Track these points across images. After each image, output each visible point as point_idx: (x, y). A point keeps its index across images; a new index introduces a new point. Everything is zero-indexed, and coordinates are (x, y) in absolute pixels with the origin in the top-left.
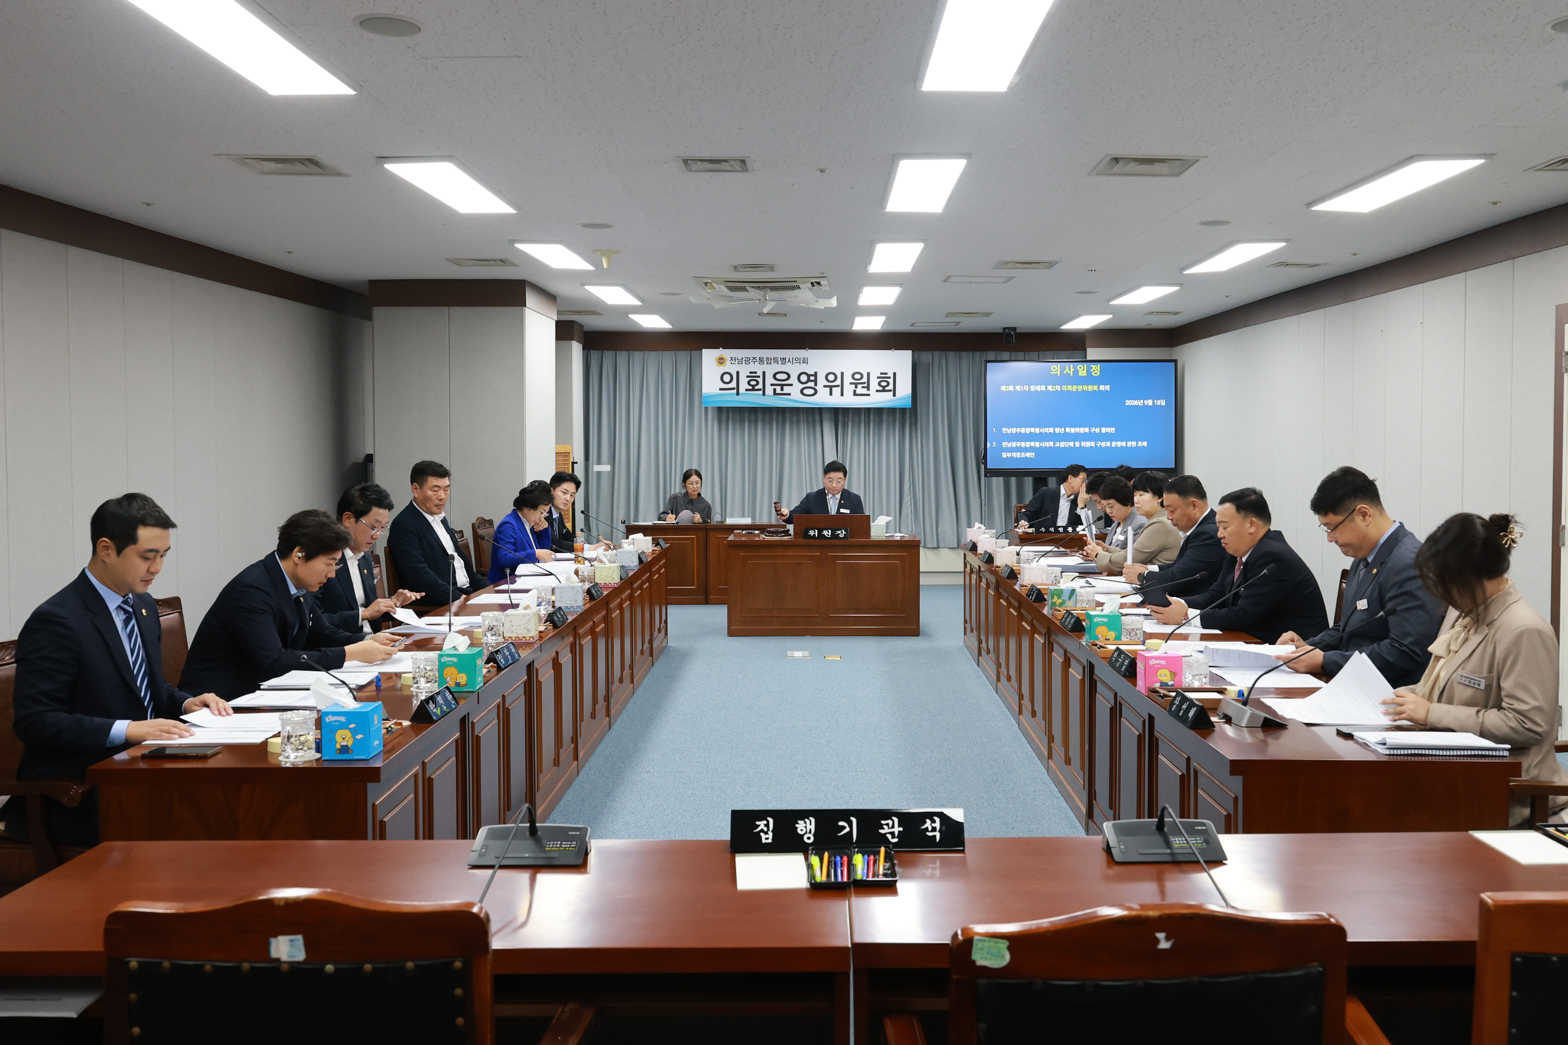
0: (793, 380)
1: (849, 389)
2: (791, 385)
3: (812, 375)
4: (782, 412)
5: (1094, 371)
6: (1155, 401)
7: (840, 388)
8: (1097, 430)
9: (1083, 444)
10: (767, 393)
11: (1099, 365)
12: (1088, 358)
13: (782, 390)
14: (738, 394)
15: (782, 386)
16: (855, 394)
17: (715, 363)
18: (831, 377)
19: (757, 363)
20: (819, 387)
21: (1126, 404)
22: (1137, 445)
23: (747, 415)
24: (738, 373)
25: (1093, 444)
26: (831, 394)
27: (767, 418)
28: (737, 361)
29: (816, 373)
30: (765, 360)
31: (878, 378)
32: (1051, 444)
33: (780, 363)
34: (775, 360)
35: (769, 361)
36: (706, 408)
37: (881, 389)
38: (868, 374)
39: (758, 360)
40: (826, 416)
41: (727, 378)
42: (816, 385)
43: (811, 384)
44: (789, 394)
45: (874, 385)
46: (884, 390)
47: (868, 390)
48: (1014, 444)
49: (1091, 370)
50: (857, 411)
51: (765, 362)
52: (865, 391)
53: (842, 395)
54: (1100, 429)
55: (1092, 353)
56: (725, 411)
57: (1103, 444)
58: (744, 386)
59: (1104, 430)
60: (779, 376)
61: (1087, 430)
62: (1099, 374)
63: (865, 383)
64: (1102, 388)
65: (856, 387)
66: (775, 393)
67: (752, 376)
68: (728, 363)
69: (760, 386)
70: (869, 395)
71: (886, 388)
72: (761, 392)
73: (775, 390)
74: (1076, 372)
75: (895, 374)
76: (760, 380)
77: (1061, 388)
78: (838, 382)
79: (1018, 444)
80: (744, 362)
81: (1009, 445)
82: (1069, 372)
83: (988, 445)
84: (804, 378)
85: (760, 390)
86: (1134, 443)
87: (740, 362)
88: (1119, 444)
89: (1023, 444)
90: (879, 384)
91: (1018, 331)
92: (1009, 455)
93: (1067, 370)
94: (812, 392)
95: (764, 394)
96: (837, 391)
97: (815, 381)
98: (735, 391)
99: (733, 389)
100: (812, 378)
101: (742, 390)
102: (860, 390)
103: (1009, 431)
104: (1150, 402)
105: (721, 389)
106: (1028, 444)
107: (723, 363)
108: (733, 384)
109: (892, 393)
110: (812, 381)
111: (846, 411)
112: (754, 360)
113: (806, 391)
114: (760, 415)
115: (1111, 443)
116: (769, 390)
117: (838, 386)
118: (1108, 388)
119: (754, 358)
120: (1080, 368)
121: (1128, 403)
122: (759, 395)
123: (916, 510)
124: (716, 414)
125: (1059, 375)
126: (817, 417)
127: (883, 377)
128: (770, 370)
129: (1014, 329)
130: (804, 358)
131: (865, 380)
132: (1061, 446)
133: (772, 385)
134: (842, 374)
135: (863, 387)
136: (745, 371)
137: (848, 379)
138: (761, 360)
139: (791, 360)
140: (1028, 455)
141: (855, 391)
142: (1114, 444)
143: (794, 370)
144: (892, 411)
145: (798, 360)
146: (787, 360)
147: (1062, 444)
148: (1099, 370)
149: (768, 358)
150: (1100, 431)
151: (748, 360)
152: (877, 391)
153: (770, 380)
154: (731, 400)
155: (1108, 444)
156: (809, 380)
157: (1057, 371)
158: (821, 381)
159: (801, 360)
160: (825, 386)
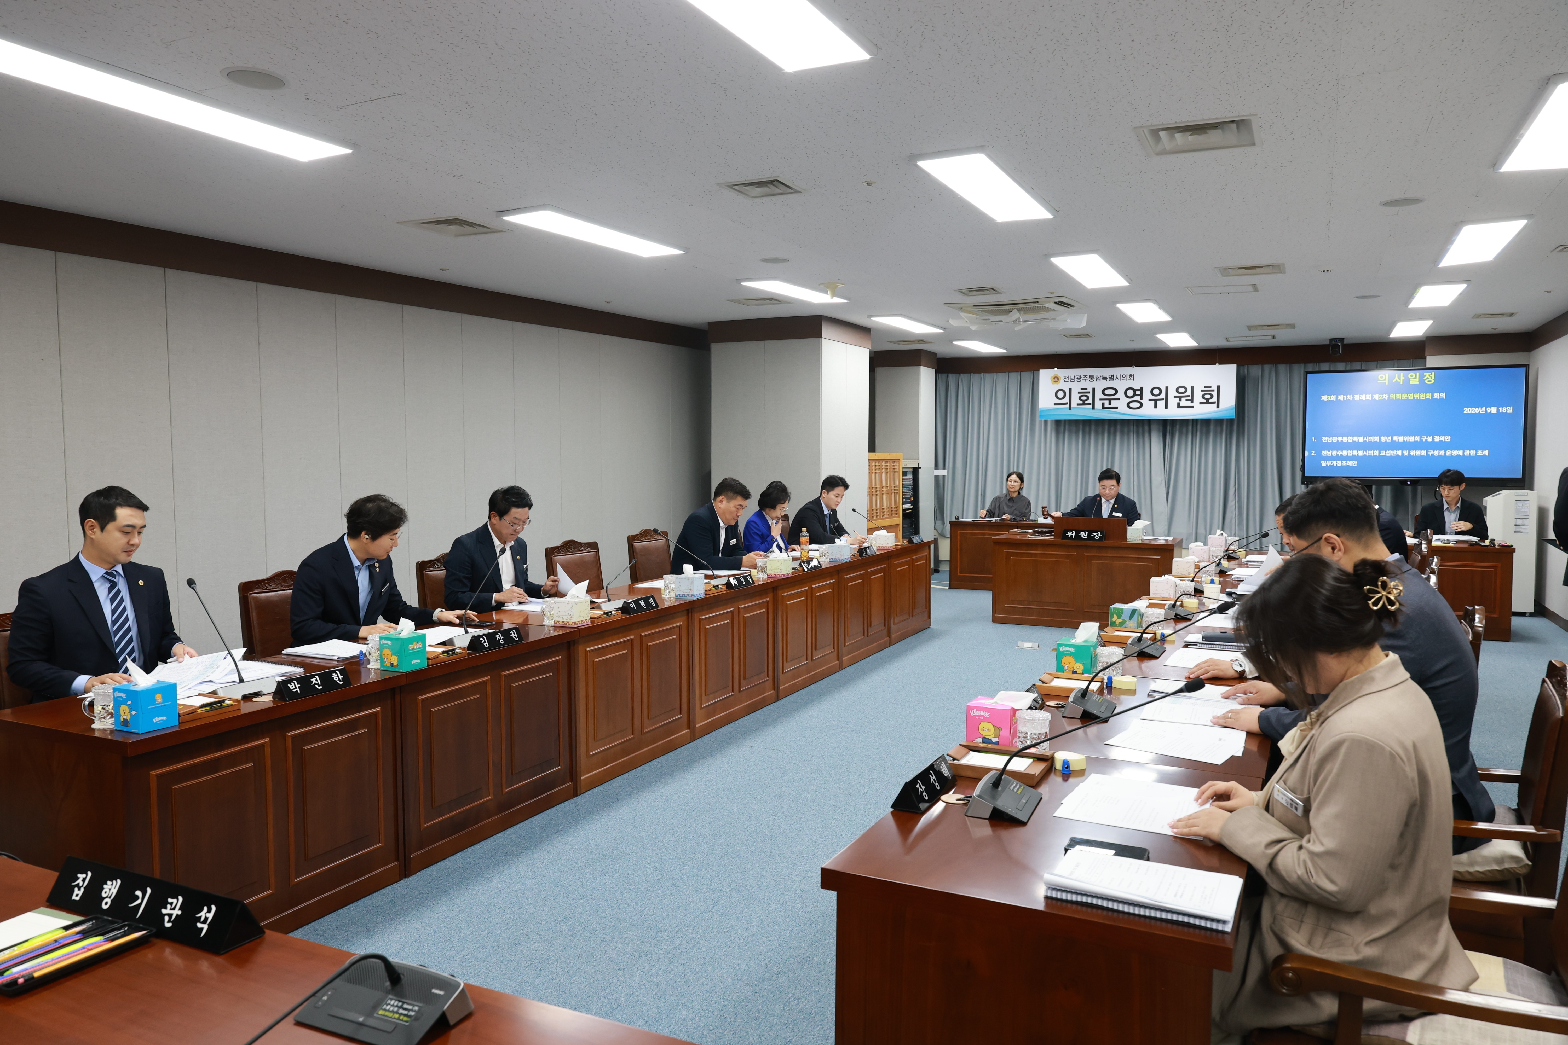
0: (1121, 395)
1: (1173, 402)
2: (1119, 399)
3: (1138, 390)
4: (1113, 423)
5: (1427, 378)
6: (1500, 408)
7: (1164, 401)
8: (1430, 439)
9: (1412, 453)
10: (1096, 407)
11: (1433, 373)
12: (1428, 366)
13: (1110, 403)
14: (1070, 408)
15: (1110, 401)
16: (1179, 406)
17: (1050, 381)
18: (1156, 392)
19: (1087, 381)
20: (1145, 401)
21: (1465, 412)
22: (1476, 454)
23: (1081, 426)
24: (1070, 390)
25: (1424, 453)
26: (1156, 407)
27: (1100, 429)
28: (1070, 379)
29: (1142, 388)
30: (1095, 377)
31: (1202, 391)
32: (1376, 453)
33: (1108, 379)
34: (1104, 377)
35: (1098, 378)
36: (1046, 421)
37: (1205, 401)
38: (1192, 388)
39: (1089, 378)
40: (1154, 427)
41: (1061, 394)
42: (1141, 399)
43: (1137, 398)
44: (1117, 408)
45: (1198, 397)
46: (1207, 402)
47: (1192, 402)
48: (1335, 453)
49: (1424, 378)
50: (1184, 422)
51: (1095, 380)
52: (1189, 404)
53: (1166, 407)
54: (1433, 438)
55: (1432, 361)
56: (1063, 423)
57: (1436, 453)
58: (1075, 400)
59: (1437, 439)
60: (1107, 392)
61: (1417, 438)
62: (1433, 381)
63: (1188, 396)
64: (1436, 395)
65: (1180, 400)
66: (1103, 407)
67: (1083, 392)
68: (1062, 381)
69: (1090, 401)
70: (1192, 407)
71: (1210, 401)
72: (1091, 406)
73: (1103, 404)
74: (1407, 380)
75: (1219, 387)
76: (1090, 395)
77: (1389, 397)
78: (1163, 396)
79: (1340, 453)
80: (1076, 380)
81: (1329, 454)
82: (1399, 381)
83: (1307, 454)
84: (1130, 393)
85: (1090, 404)
86: (1473, 452)
87: (1073, 380)
88: (1455, 453)
89: (1345, 453)
90: (1203, 397)
91: (1346, 342)
92: (1329, 463)
93: (1396, 378)
94: (1137, 405)
95: (1093, 408)
96: (1161, 404)
97: (1141, 396)
98: (1067, 406)
99: (1067, 404)
100: (1138, 393)
101: (1074, 405)
102: (1184, 403)
103: (1330, 440)
104: (1494, 410)
105: (1055, 404)
106: (1350, 453)
107: (1057, 381)
108: (1066, 400)
109: (1215, 405)
110: (1138, 395)
111: (1173, 422)
112: (1085, 378)
113: (1132, 405)
114: (1093, 427)
115: (1445, 452)
116: (1098, 404)
117: (1163, 399)
118: (1443, 395)
119: (1085, 376)
120: (1412, 376)
121: (1467, 410)
122: (1090, 408)
123: (1240, 514)
124: (1054, 426)
125: (1387, 384)
126: (1146, 428)
127: (1207, 390)
128: (1099, 386)
129: (1342, 340)
130: (1131, 375)
131: (1189, 393)
132: (1387, 455)
133: (1101, 400)
134: (1167, 388)
135: (1187, 400)
136: (1076, 387)
137: (1172, 393)
138: (1091, 378)
139: (1119, 377)
140: (1350, 463)
141: (1179, 404)
142: (1448, 453)
143: (1121, 386)
144: (1219, 422)
145: (1125, 377)
146: (1115, 377)
147: (1389, 453)
148: (1433, 378)
149: (1097, 376)
150: (1433, 439)
151: (1079, 378)
152: (1201, 403)
153: (1099, 395)
154: (1064, 414)
155: (1442, 453)
156: (1135, 395)
157: (1385, 380)
158: (1147, 395)
159: (1128, 377)
160: (1150, 400)
